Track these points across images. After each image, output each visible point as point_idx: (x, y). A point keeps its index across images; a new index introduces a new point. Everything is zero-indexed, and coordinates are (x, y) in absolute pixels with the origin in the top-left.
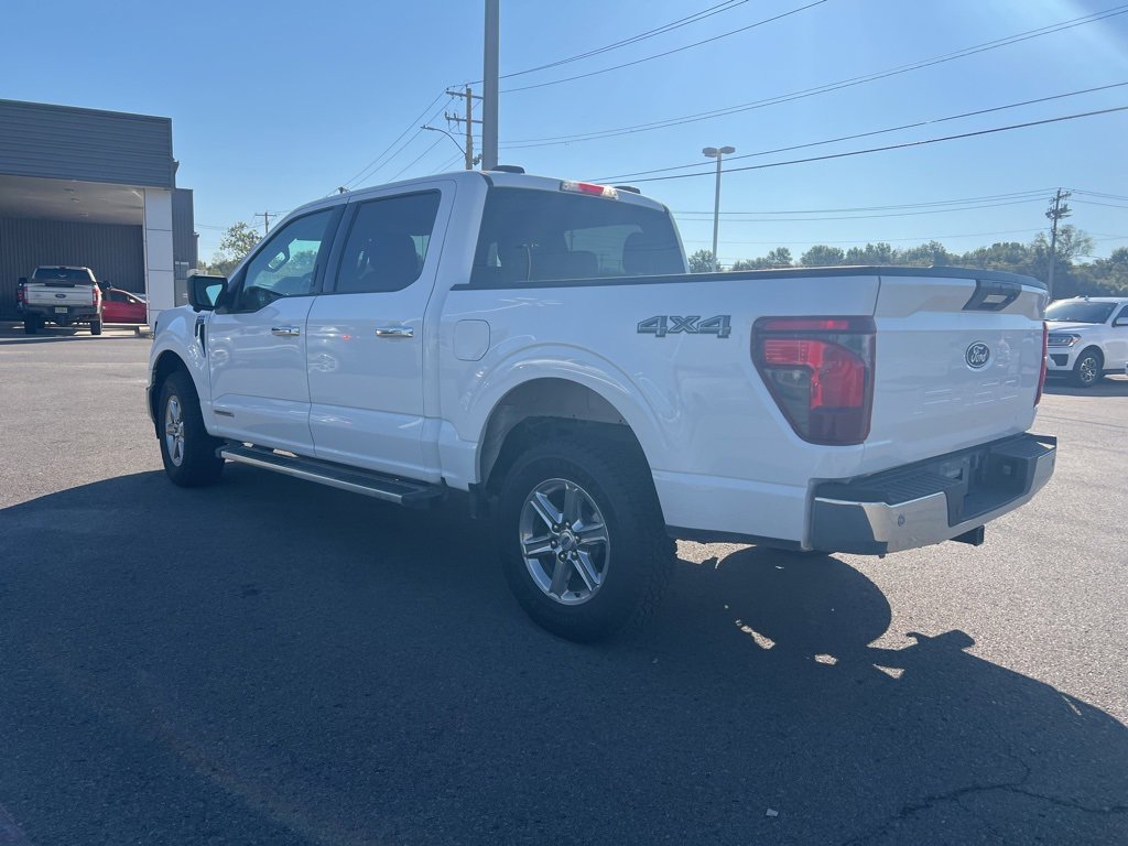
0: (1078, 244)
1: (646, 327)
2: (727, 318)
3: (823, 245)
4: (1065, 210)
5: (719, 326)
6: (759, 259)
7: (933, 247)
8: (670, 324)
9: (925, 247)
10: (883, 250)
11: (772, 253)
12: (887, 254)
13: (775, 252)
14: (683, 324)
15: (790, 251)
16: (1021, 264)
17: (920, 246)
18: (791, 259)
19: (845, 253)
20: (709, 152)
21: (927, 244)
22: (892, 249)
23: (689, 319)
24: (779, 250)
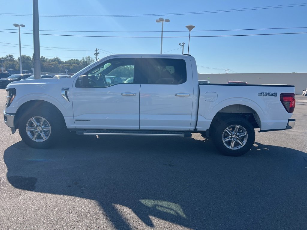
0: (92, 61)
1: (260, 94)
2: (276, 93)
3: (25, 55)
4: (98, 53)
5: (275, 94)
6: (2, 57)
7: (57, 59)
8: (265, 94)
9: (55, 58)
10: (43, 58)
11: (7, 56)
12: (44, 59)
13: (8, 55)
14: (268, 94)
15: (13, 56)
16: (80, 65)
17: (54, 58)
18: (14, 58)
19: (31, 58)
20: (16, 25)
21: (56, 58)
22: (46, 58)
23: (269, 93)
24: (9, 55)
